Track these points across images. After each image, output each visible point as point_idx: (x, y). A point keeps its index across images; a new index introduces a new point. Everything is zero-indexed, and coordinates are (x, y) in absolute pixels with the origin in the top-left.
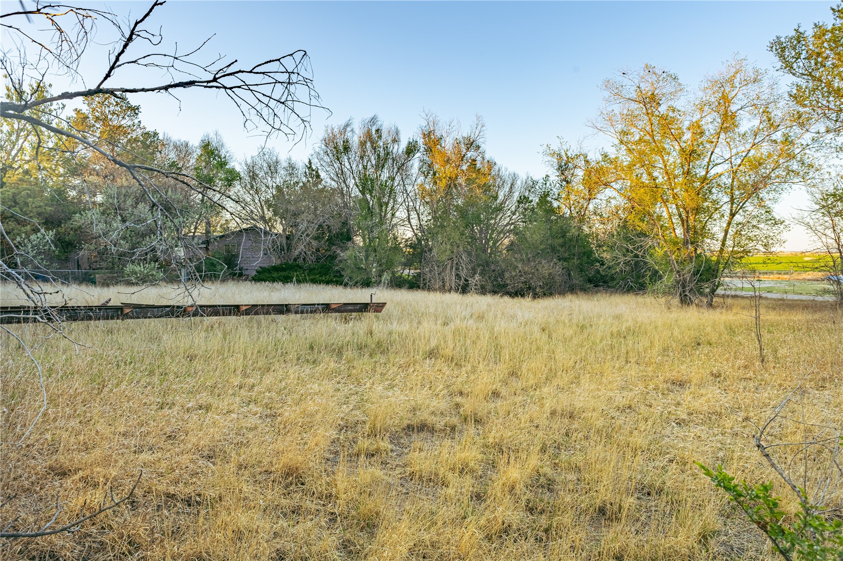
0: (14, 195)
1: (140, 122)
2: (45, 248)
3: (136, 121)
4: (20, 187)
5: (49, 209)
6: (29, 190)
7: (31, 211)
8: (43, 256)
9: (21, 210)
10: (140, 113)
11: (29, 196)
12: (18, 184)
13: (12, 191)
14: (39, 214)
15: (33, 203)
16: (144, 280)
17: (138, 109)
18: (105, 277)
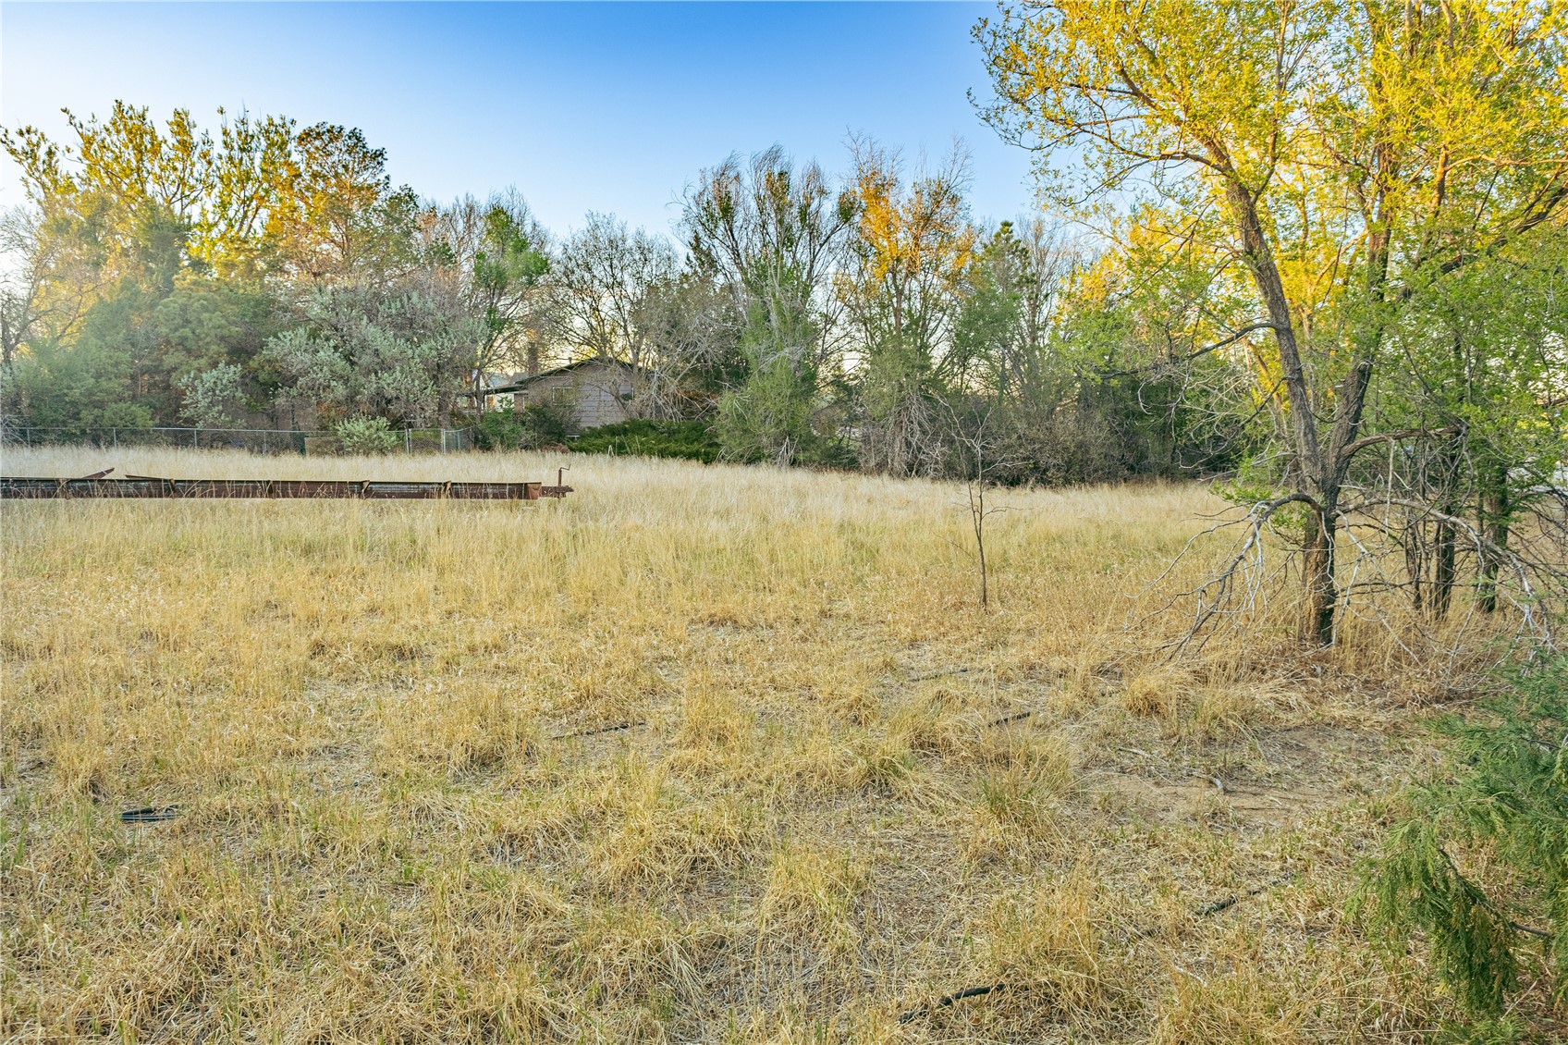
0: (184, 308)
1: (387, 178)
2: (225, 393)
3: (381, 177)
4: (193, 294)
5: (234, 329)
6: (205, 300)
7: (207, 335)
8: (220, 407)
9: (193, 333)
10: (385, 162)
11: (205, 309)
12: (191, 290)
13: (180, 301)
14: (222, 338)
15: (210, 320)
16: (368, 447)
17: (381, 154)
18: (319, 442)
